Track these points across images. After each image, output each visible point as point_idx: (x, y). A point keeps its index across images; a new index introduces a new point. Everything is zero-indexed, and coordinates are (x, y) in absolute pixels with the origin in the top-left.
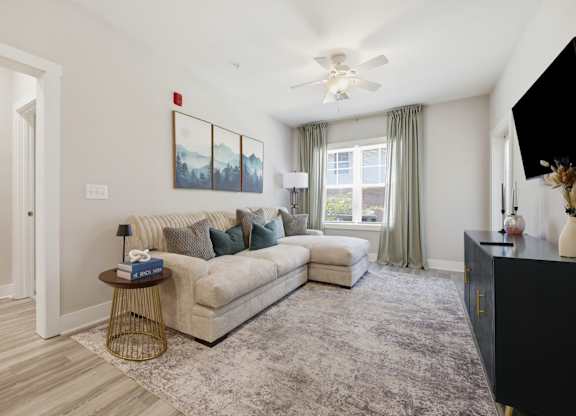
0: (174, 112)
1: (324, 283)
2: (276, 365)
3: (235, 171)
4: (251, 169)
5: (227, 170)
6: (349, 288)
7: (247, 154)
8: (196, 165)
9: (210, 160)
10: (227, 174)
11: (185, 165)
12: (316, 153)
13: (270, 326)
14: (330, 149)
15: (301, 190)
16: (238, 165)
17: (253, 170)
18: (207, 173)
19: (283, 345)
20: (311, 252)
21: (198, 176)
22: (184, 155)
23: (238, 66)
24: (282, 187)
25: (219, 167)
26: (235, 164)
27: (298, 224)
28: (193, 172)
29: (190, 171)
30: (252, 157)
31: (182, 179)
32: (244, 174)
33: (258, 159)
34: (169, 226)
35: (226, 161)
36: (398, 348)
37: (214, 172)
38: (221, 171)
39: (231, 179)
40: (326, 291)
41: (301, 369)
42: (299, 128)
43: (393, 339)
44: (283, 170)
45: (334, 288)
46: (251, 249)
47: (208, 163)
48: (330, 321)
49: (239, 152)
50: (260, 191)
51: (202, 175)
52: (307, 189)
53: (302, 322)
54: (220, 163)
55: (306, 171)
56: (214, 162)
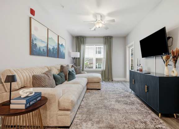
0: (30, 18)
1: (92, 89)
2: (100, 125)
3: (56, 49)
4: (62, 49)
5: (53, 49)
6: (100, 89)
7: (60, 43)
8: (41, 45)
9: (47, 43)
10: (53, 50)
11: (36, 44)
12: (82, 46)
13: (86, 110)
14: (87, 45)
15: (77, 58)
16: (57, 47)
17: (62, 50)
18: (45, 49)
19: (96, 116)
20: (88, 79)
21: (42, 50)
22: (35, 39)
23: (63, 7)
24: (70, 57)
25: (50, 47)
26: (56, 47)
27: (79, 70)
28: (39, 48)
29: (38, 47)
30: (62, 45)
31: (34, 51)
32: (59, 51)
33: (64, 46)
34: (35, 74)
35: (53, 45)
36: (126, 105)
37: (48, 49)
38: (51, 49)
39: (55, 52)
40: (94, 92)
41: (109, 123)
42: (76, 37)
43: (123, 103)
44: (71, 51)
45: (95, 90)
46: (68, 81)
47: (46, 45)
48: (103, 102)
49: (57, 42)
50: (64, 58)
51: (43, 50)
52: (79, 58)
53: (95, 105)
54: (51, 45)
55: (78, 52)
56: (49, 45)
